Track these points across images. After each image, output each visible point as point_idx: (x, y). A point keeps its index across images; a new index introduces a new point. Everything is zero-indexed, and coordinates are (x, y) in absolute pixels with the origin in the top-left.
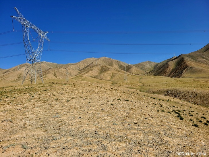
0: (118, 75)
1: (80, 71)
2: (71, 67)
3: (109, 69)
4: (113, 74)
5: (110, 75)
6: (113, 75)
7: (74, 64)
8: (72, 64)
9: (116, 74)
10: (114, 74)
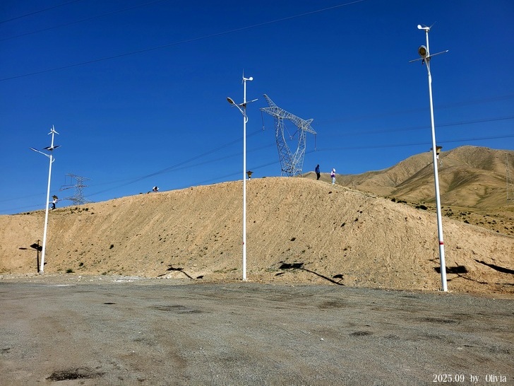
0: (501, 190)
1: (395, 189)
2: (374, 180)
3: (477, 176)
4: (486, 189)
5: (477, 194)
6: (486, 193)
7: (381, 173)
8: (377, 173)
9: (496, 189)
10: (489, 191)
